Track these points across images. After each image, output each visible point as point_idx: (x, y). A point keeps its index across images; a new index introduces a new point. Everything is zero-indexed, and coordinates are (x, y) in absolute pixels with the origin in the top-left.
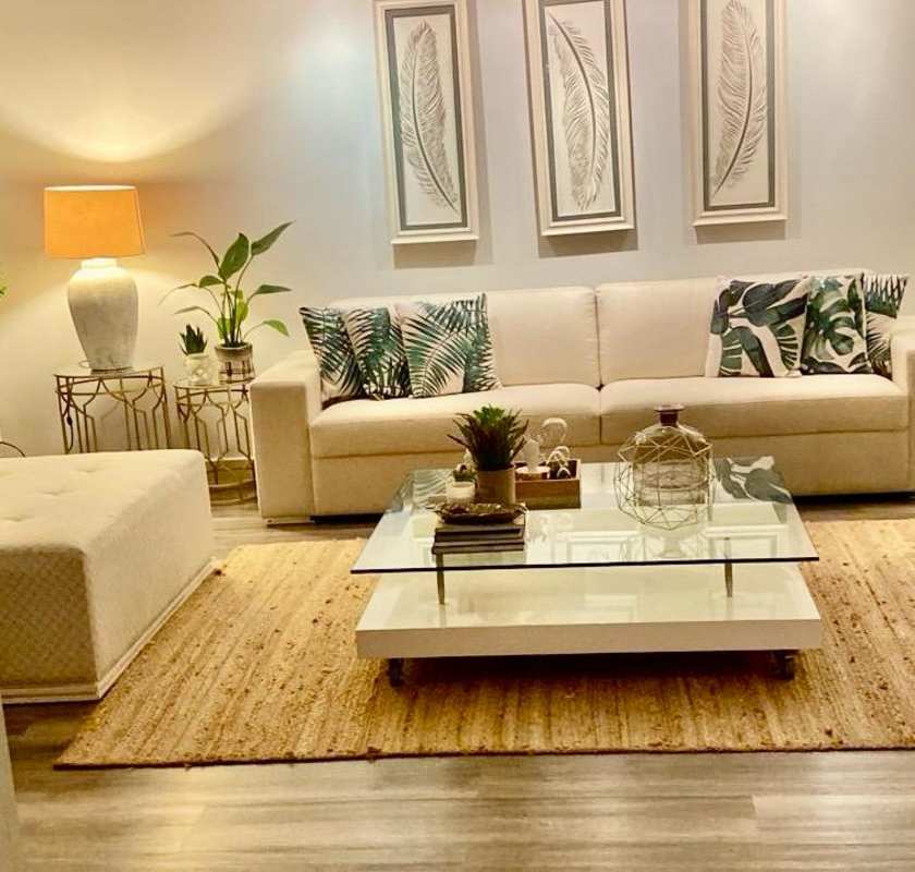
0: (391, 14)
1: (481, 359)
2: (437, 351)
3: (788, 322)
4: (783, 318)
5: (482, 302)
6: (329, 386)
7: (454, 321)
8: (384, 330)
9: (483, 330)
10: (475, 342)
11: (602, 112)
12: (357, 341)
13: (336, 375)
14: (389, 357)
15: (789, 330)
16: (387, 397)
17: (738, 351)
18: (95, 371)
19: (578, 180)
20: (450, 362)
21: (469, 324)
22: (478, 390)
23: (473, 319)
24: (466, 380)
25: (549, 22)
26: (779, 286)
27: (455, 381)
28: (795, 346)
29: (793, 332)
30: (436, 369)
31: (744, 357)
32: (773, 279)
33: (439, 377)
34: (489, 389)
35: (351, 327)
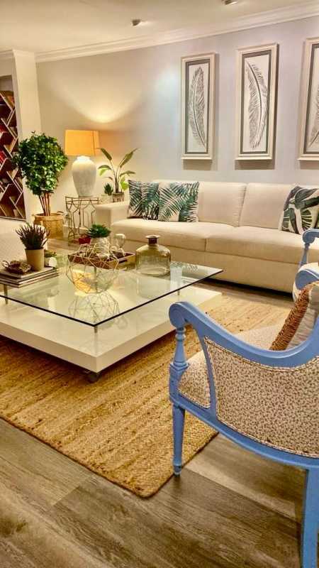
0: (188, 64)
1: (189, 208)
2: (170, 203)
3: (308, 209)
4: (307, 206)
5: (197, 185)
6: (130, 211)
7: (180, 191)
8: (154, 192)
9: (194, 197)
10: (188, 202)
11: (264, 105)
12: (144, 194)
13: (133, 208)
14: (153, 203)
15: (308, 212)
16: (149, 219)
17: (288, 220)
18: (79, 197)
19: (252, 136)
20: (174, 208)
21: (186, 194)
22: (186, 221)
23: (189, 191)
24: (180, 216)
25: (246, 65)
26: (310, 191)
27: (175, 216)
28: (311, 221)
29: (310, 214)
30: (168, 210)
31: (290, 222)
32: (309, 188)
33: (168, 214)
34: (191, 221)
35: (142, 189)
